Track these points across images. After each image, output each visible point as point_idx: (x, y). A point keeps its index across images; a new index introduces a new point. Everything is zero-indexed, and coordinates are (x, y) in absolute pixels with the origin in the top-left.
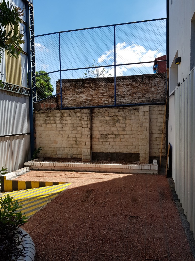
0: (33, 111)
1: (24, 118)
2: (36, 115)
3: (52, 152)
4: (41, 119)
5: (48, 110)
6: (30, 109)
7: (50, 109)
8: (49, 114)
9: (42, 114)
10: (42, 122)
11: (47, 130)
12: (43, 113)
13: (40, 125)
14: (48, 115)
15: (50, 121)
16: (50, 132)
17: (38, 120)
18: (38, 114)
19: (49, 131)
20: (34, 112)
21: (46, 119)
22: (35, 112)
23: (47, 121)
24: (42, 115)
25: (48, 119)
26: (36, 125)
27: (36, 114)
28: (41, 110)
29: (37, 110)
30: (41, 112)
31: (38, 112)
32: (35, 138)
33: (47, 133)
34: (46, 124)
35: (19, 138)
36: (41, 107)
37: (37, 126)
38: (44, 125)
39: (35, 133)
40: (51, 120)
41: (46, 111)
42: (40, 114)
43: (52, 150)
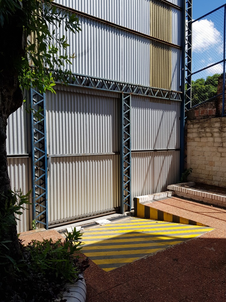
0: (184, 121)
1: (172, 130)
2: (189, 127)
3: (207, 176)
4: (194, 130)
5: (204, 119)
6: (180, 118)
7: (207, 117)
8: (205, 124)
9: (196, 124)
10: (195, 135)
11: (201, 147)
12: (197, 122)
13: (192, 139)
14: (203, 125)
15: (205, 134)
16: (204, 149)
17: (190, 133)
18: (191, 124)
19: (204, 147)
20: (186, 123)
21: (200, 131)
22: (188, 122)
23: (202, 134)
24: (196, 126)
25: (203, 130)
26: (188, 138)
27: (188, 124)
28: (195, 118)
29: (190, 119)
30: (195, 121)
31: (191, 122)
32: (186, 156)
33: (200, 149)
34: (200, 137)
35: (164, 154)
36: (196, 115)
37: (188, 140)
38: (197, 139)
39: (187, 149)
40: (207, 132)
41: (201, 121)
42: (193, 124)
43: (207, 173)
